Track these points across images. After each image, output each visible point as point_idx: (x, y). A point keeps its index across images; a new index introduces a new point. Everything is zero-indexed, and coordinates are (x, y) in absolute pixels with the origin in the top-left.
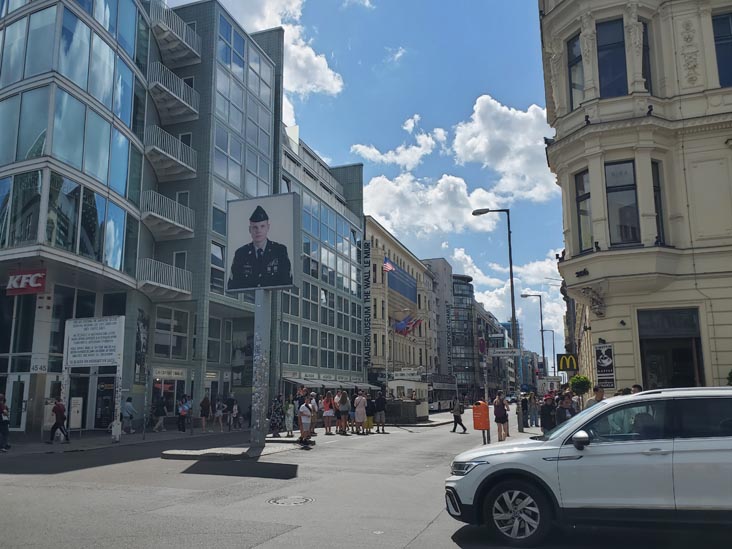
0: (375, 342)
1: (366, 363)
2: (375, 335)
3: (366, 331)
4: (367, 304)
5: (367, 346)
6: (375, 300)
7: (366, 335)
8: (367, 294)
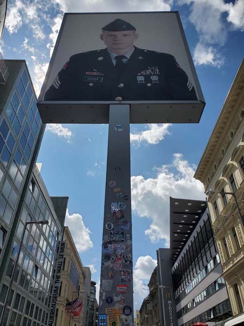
0: (57, 315)
2: (57, 309)
3: (53, 306)
4: (57, 285)
5: (52, 317)
6: (62, 283)
7: (53, 308)
8: (58, 277)
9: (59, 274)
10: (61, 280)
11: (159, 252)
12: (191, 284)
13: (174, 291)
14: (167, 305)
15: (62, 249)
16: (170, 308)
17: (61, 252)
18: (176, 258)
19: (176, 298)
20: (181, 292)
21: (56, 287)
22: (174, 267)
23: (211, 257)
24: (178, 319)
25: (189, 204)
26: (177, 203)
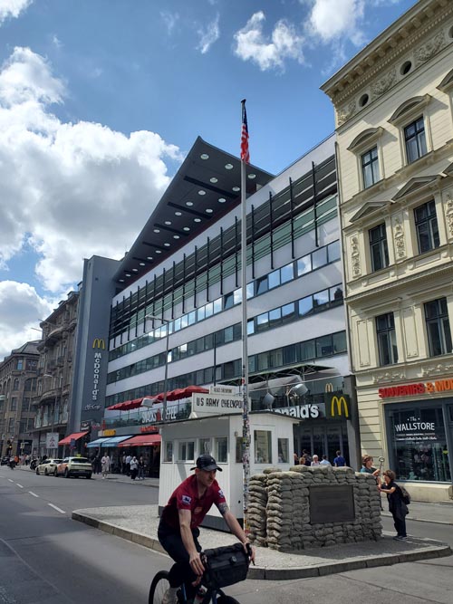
11: (91, 262)
13: (112, 337)
16: (97, 366)
19: (112, 349)
23: (253, 277)
24: (108, 384)
25: (227, 167)
26: (205, 157)
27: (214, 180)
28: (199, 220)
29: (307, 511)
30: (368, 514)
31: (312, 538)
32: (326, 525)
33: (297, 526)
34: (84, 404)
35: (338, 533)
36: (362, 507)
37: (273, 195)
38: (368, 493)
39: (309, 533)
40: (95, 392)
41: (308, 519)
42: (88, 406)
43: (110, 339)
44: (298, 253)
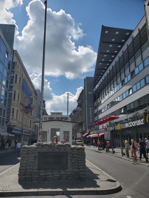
0: (13, 112)
1: (7, 122)
2: (13, 109)
3: (9, 106)
4: (11, 92)
5: (9, 113)
6: (15, 91)
7: (8, 107)
8: (11, 87)
9: (12, 85)
10: (14, 89)
11: (86, 79)
12: (103, 99)
13: (94, 102)
14: (89, 110)
15: (13, 67)
16: (91, 111)
17: (12, 69)
18: (97, 83)
19: (95, 106)
20: (99, 102)
21: (10, 94)
22: (95, 88)
23: (130, 72)
24: (95, 117)
25: (116, 33)
26: (107, 32)
27: (113, 40)
28: (106, 56)
29: (37, 164)
30: (77, 167)
31: (38, 176)
32: (48, 171)
33: (28, 170)
34: (88, 124)
35: (55, 175)
36: (73, 164)
37: (134, 38)
38: (78, 156)
39: (36, 174)
40: (91, 120)
41: (36, 167)
42: (89, 124)
43: (94, 103)
44: (144, 58)
